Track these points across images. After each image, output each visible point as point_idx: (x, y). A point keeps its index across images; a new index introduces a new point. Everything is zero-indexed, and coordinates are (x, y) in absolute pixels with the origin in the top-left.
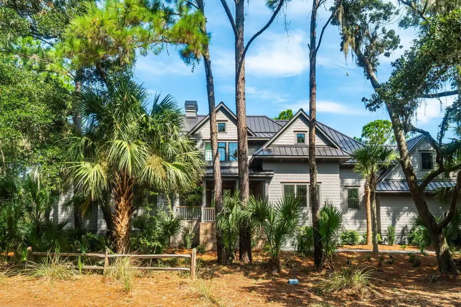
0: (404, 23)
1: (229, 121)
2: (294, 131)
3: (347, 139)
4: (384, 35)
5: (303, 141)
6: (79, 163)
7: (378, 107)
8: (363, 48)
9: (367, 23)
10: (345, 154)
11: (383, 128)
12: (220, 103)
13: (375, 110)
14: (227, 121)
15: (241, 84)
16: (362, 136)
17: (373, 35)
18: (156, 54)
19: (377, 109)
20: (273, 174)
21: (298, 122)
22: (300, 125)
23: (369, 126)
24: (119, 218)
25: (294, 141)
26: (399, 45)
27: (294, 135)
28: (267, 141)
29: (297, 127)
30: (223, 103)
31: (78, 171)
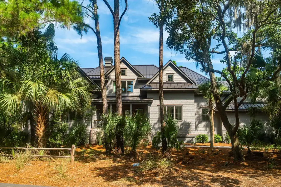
2: (166, 74)
3: (203, 78)
5: (172, 80)
6: (3, 94)
12: (122, 58)
14: (126, 68)
15: (117, 45)
20: (152, 100)
22: (170, 70)
24: (38, 127)
25: (166, 80)
27: (166, 76)
28: (149, 80)
29: (168, 71)
31: (3, 99)
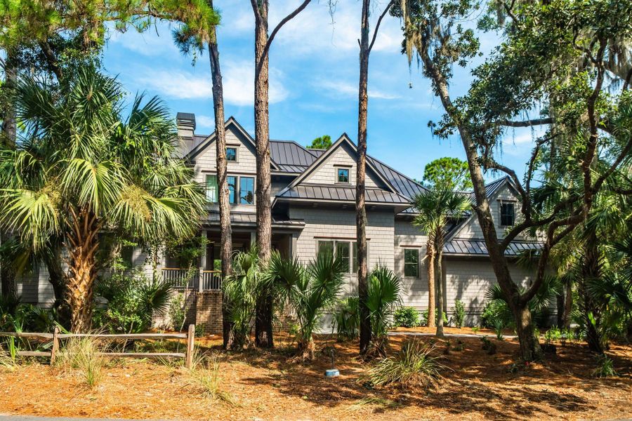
0: (484, 24)
1: (242, 145)
2: (334, 165)
3: (404, 180)
4: (459, 36)
5: (346, 180)
6: (13, 190)
7: (451, 133)
8: (431, 52)
9: (438, 16)
10: (403, 200)
11: (450, 170)
12: (229, 119)
13: (447, 137)
14: (239, 145)
15: (263, 90)
16: (425, 178)
17: (445, 34)
18: (140, 31)
19: (449, 135)
20: (304, 225)
21: (340, 152)
22: (342, 157)
23: (433, 165)
24: (76, 279)
25: (333, 179)
26: (478, 51)
27: (333, 171)
28: (296, 177)
29: (338, 159)
30: (233, 119)
31: (14, 203)
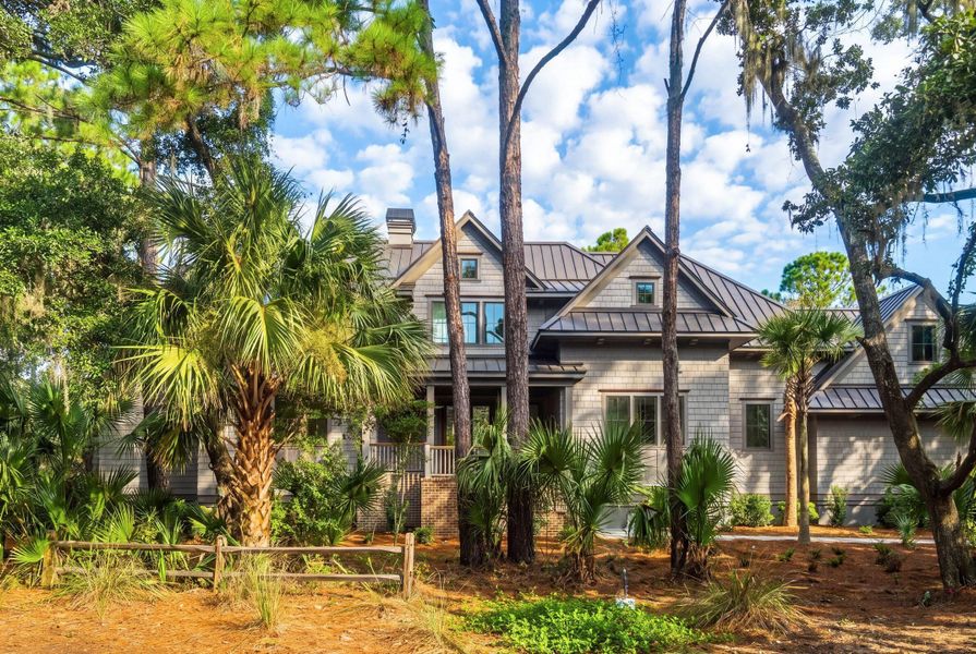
0: (882, 32)
1: (486, 254)
2: (631, 278)
3: (747, 294)
4: (836, 58)
7: (820, 223)
8: (788, 87)
9: (800, 28)
10: (743, 328)
11: (827, 272)
12: (466, 215)
13: (812, 231)
14: (480, 254)
15: (512, 170)
16: (782, 288)
17: (811, 57)
18: (320, 101)
19: (816, 227)
20: (584, 372)
21: (638, 257)
23: (798, 264)
25: (629, 298)
26: (871, 81)
27: (629, 286)
28: (571, 298)
29: (636, 268)
30: (472, 215)
